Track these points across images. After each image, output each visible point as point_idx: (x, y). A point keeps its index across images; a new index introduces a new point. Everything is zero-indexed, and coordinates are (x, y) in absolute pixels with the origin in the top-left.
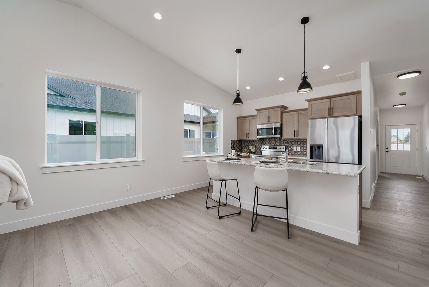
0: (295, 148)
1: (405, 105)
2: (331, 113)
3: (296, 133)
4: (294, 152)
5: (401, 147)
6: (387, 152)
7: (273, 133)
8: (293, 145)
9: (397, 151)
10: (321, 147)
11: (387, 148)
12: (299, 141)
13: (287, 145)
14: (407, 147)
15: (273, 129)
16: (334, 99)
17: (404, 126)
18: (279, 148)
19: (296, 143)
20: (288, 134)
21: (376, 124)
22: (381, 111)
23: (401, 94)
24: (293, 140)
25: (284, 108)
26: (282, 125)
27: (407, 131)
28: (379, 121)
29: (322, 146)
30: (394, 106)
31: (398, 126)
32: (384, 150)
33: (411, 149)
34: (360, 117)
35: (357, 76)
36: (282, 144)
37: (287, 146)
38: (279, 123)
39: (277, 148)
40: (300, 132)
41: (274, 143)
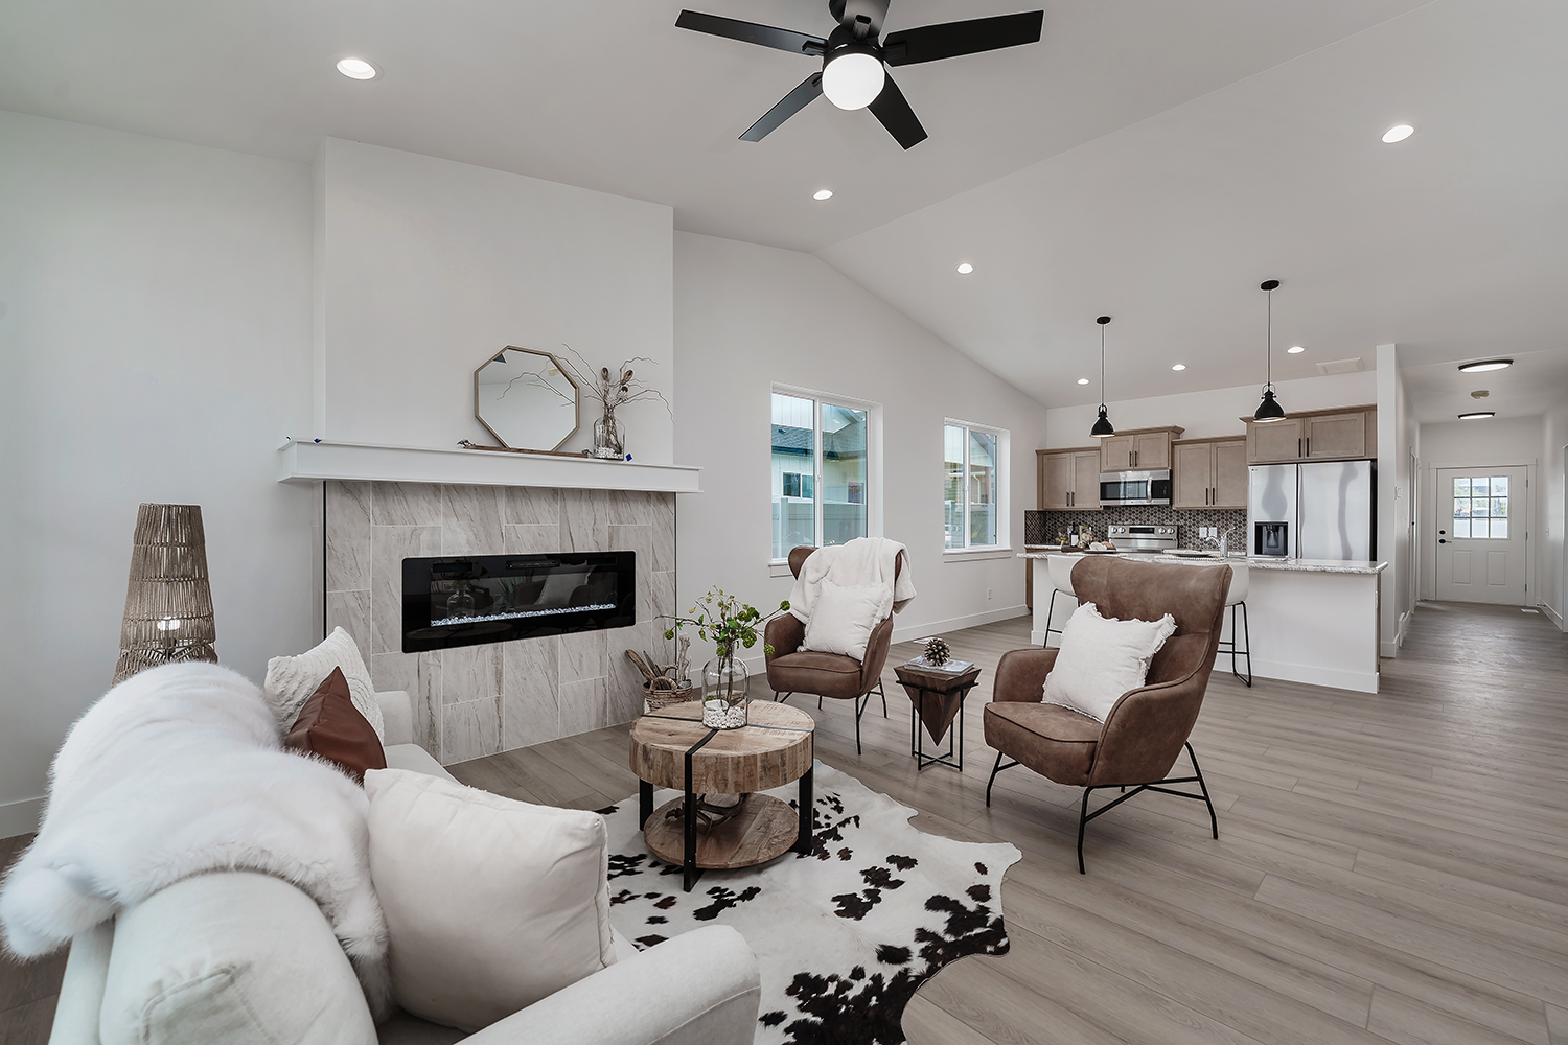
0: (1203, 532)
1: (1493, 414)
2: (1304, 450)
3: (1212, 494)
4: (1202, 540)
5: (1480, 530)
6: (1442, 541)
7: (1149, 494)
8: (1198, 522)
9: (1471, 539)
10: (1281, 528)
11: (1442, 532)
12: (1214, 514)
13: (1182, 522)
14: (1500, 530)
15: (1150, 483)
16: (1313, 419)
17: (1492, 470)
18: (1160, 531)
19: (1206, 518)
20: (1188, 496)
21: (1409, 464)
22: (1424, 427)
23: (1475, 395)
24: (1199, 512)
25: (1177, 431)
26: (1171, 472)
27: (1500, 485)
28: (1417, 456)
29: (1285, 526)
30: (1460, 416)
31: (1471, 470)
32: (1434, 537)
33: (1509, 535)
34: (1374, 461)
35: (1366, 365)
36: (1167, 522)
37: (1182, 526)
38: (1166, 469)
39: (1153, 532)
40: (1221, 493)
41: (1144, 517)
